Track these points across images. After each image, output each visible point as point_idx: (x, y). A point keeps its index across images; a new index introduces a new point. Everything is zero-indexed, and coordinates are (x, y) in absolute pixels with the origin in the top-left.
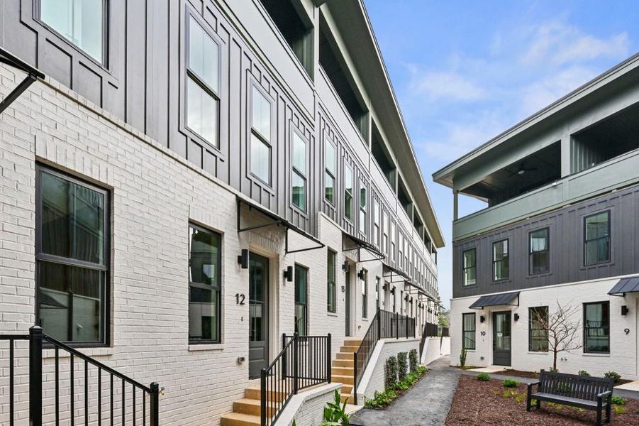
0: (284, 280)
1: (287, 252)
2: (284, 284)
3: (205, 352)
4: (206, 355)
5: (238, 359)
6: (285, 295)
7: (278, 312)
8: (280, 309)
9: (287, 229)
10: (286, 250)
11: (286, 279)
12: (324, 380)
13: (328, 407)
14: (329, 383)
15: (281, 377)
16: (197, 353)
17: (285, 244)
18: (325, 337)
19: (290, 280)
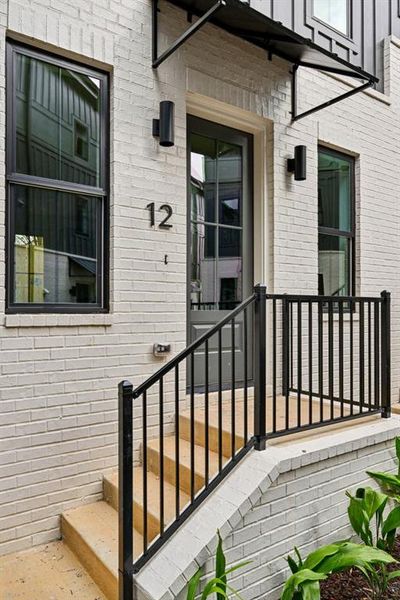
0: (287, 177)
1: (295, 118)
2: (288, 187)
3: (54, 331)
4: (59, 337)
5: (154, 349)
6: (291, 212)
7: (272, 247)
8: (277, 242)
9: (295, 68)
10: (293, 112)
11: (293, 176)
12: (372, 409)
13: (372, 486)
14: (385, 416)
15: (279, 390)
16: (33, 332)
17: (289, 99)
18: (375, 300)
19: (300, 177)
